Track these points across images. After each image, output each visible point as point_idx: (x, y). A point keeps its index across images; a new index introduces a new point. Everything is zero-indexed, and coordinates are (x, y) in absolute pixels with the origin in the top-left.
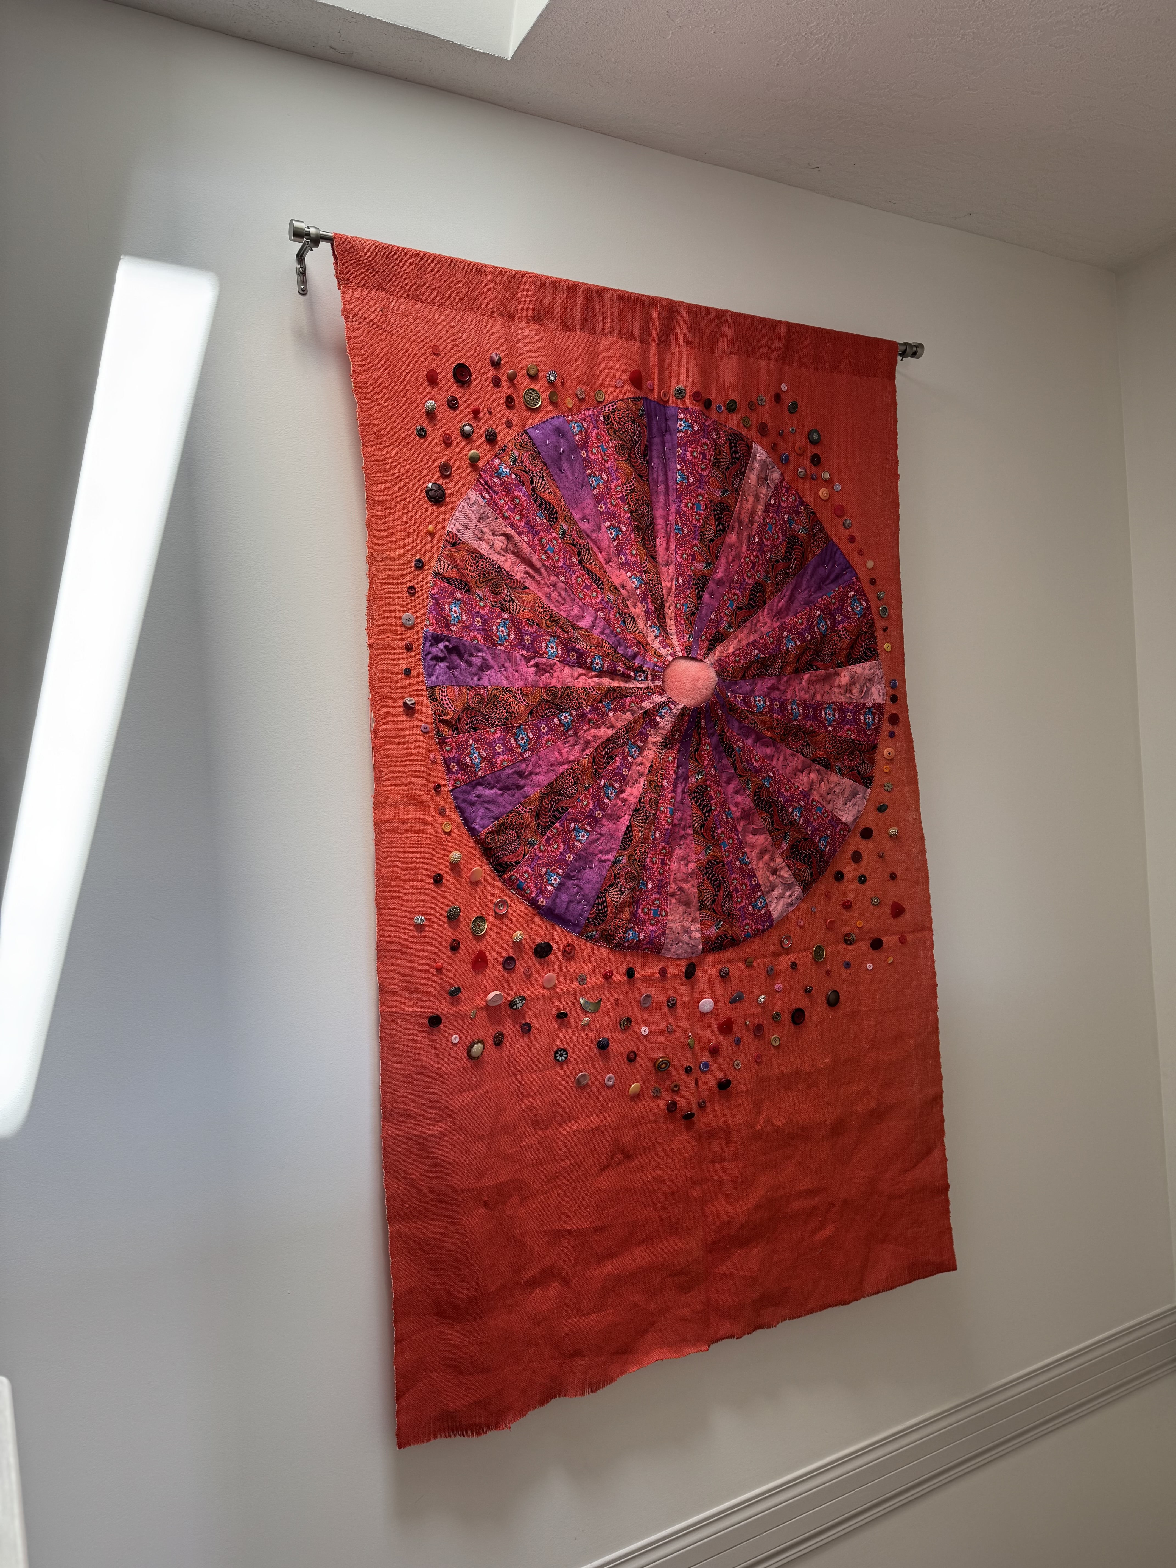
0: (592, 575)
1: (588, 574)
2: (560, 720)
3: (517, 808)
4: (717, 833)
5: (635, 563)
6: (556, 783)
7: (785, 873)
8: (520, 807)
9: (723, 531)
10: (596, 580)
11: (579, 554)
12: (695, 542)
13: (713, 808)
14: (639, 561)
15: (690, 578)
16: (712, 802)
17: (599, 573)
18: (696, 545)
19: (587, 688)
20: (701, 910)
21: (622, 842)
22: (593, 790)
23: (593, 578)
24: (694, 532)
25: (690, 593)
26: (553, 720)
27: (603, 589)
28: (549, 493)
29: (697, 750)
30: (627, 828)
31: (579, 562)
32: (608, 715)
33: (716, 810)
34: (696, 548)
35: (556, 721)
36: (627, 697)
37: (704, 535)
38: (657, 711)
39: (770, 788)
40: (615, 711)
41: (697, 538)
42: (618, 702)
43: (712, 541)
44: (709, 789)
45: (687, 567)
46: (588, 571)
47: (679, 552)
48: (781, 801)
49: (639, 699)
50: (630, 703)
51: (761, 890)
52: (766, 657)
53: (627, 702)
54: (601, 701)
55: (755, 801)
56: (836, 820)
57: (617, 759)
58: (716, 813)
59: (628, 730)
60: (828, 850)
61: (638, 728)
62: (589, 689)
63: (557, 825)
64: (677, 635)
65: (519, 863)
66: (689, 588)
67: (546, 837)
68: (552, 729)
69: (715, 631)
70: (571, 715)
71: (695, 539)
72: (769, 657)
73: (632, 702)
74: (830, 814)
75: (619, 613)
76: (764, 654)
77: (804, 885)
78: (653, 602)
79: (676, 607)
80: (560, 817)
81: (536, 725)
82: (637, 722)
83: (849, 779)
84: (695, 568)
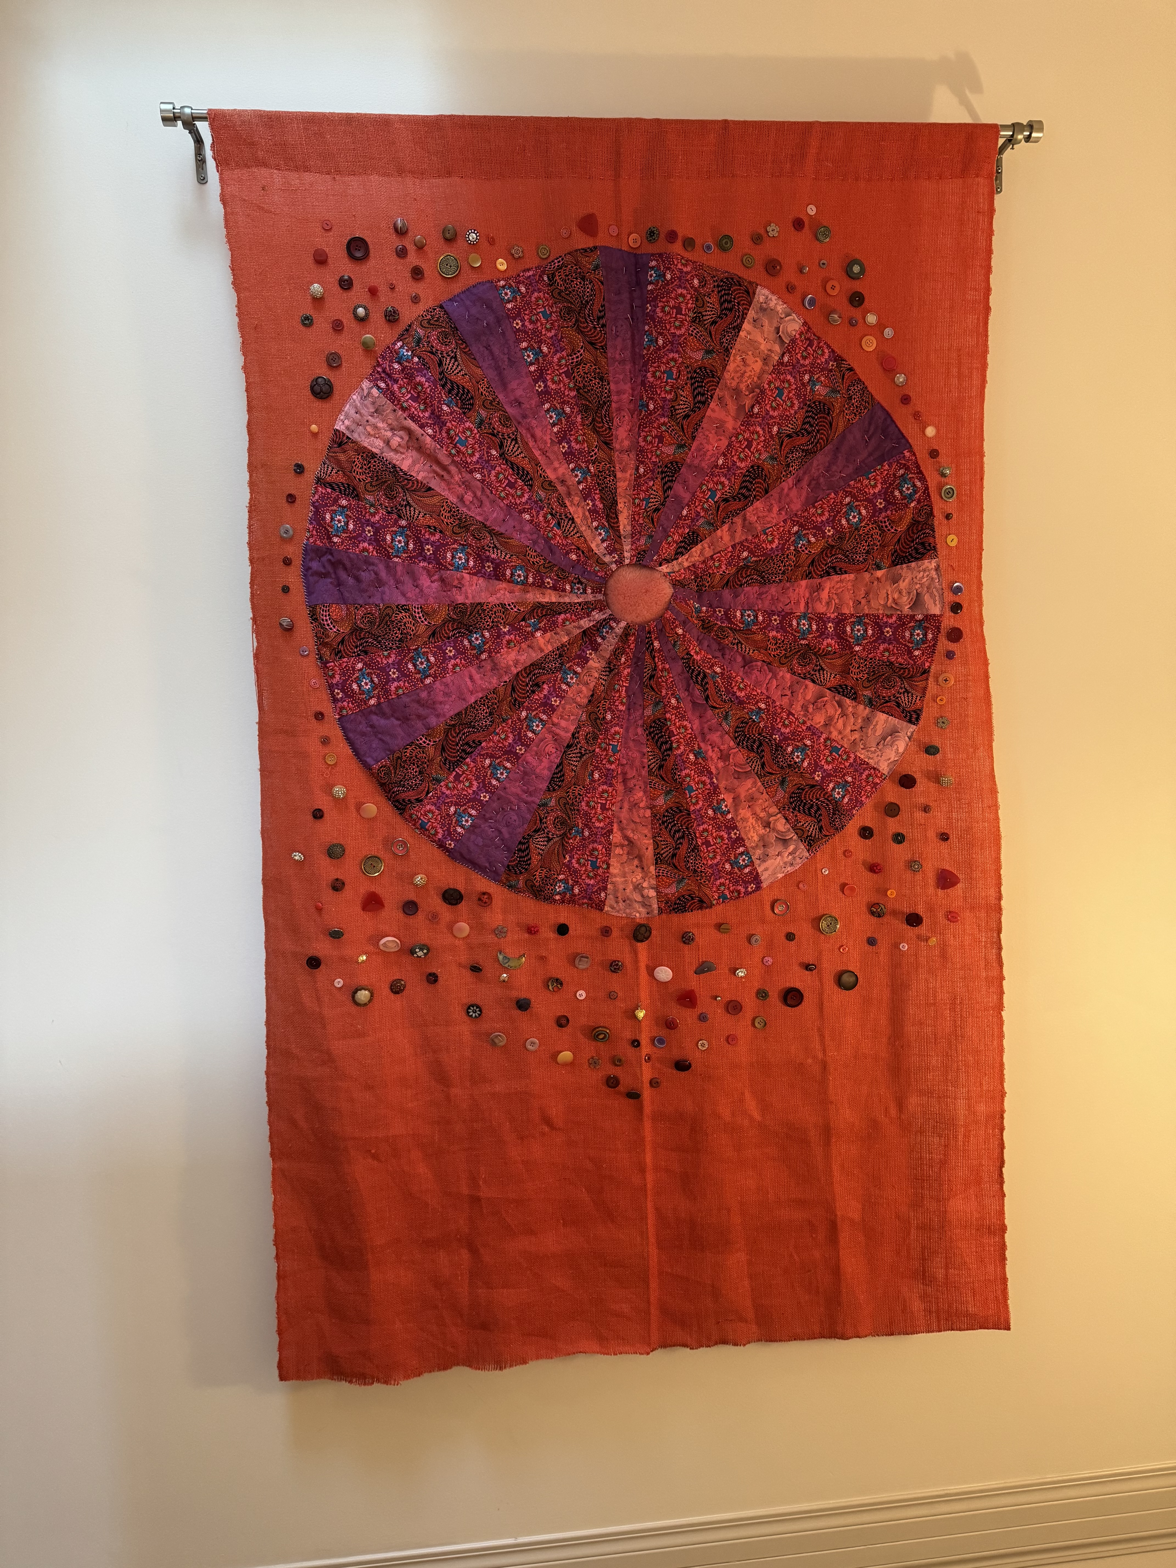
0: (518, 470)
1: (513, 469)
2: (470, 642)
3: (418, 740)
4: (679, 775)
5: (580, 452)
6: (466, 713)
7: (781, 825)
8: (421, 739)
9: (703, 403)
10: (522, 476)
11: (501, 446)
12: (662, 420)
13: (675, 745)
14: (586, 449)
15: (655, 465)
16: (673, 738)
17: (528, 467)
18: (664, 424)
19: (505, 604)
20: (656, 864)
21: (550, 783)
22: (512, 722)
23: (518, 474)
24: (663, 408)
25: (653, 485)
26: (462, 641)
27: (531, 486)
28: (463, 375)
29: (652, 677)
30: (558, 767)
31: (501, 456)
32: (533, 636)
33: (678, 748)
34: (664, 428)
35: (466, 642)
36: (560, 613)
37: (675, 410)
38: (598, 630)
39: (760, 722)
40: (545, 631)
41: (666, 414)
42: (549, 621)
43: (687, 416)
44: (669, 723)
45: (652, 452)
46: (512, 465)
47: (642, 434)
48: (775, 739)
49: (576, 616)
50: (564, 621)
51: (744, 845)
52: (760, 560)
53: (560, 620)
54: (524, 619)
55: (736, 738)
56: (861, 764)
57: (545, 686)
58: (679, 752)
59: (561, 652)
60: (846, 800)
61: (575, 650)
62: (509, 605)
63: (468, 760)
64: (633, 537)
65: (421, 801)
66: (652, 479)
67: (454, 773)
68: (461, 652)
69: (687, 531)
70: (483, 636)
71: (663, 415)
72: (765, 560)
73: (567, 620)
74: (852, 756)
75: (552, 514)
76: (758, 556)
77: (810, 842)
78: (602, 499)
79: (634, 503)
80: (472, 752)
81: (439, 648)
82: (573, 643)
83: (883, 712)
84: (662, 452)
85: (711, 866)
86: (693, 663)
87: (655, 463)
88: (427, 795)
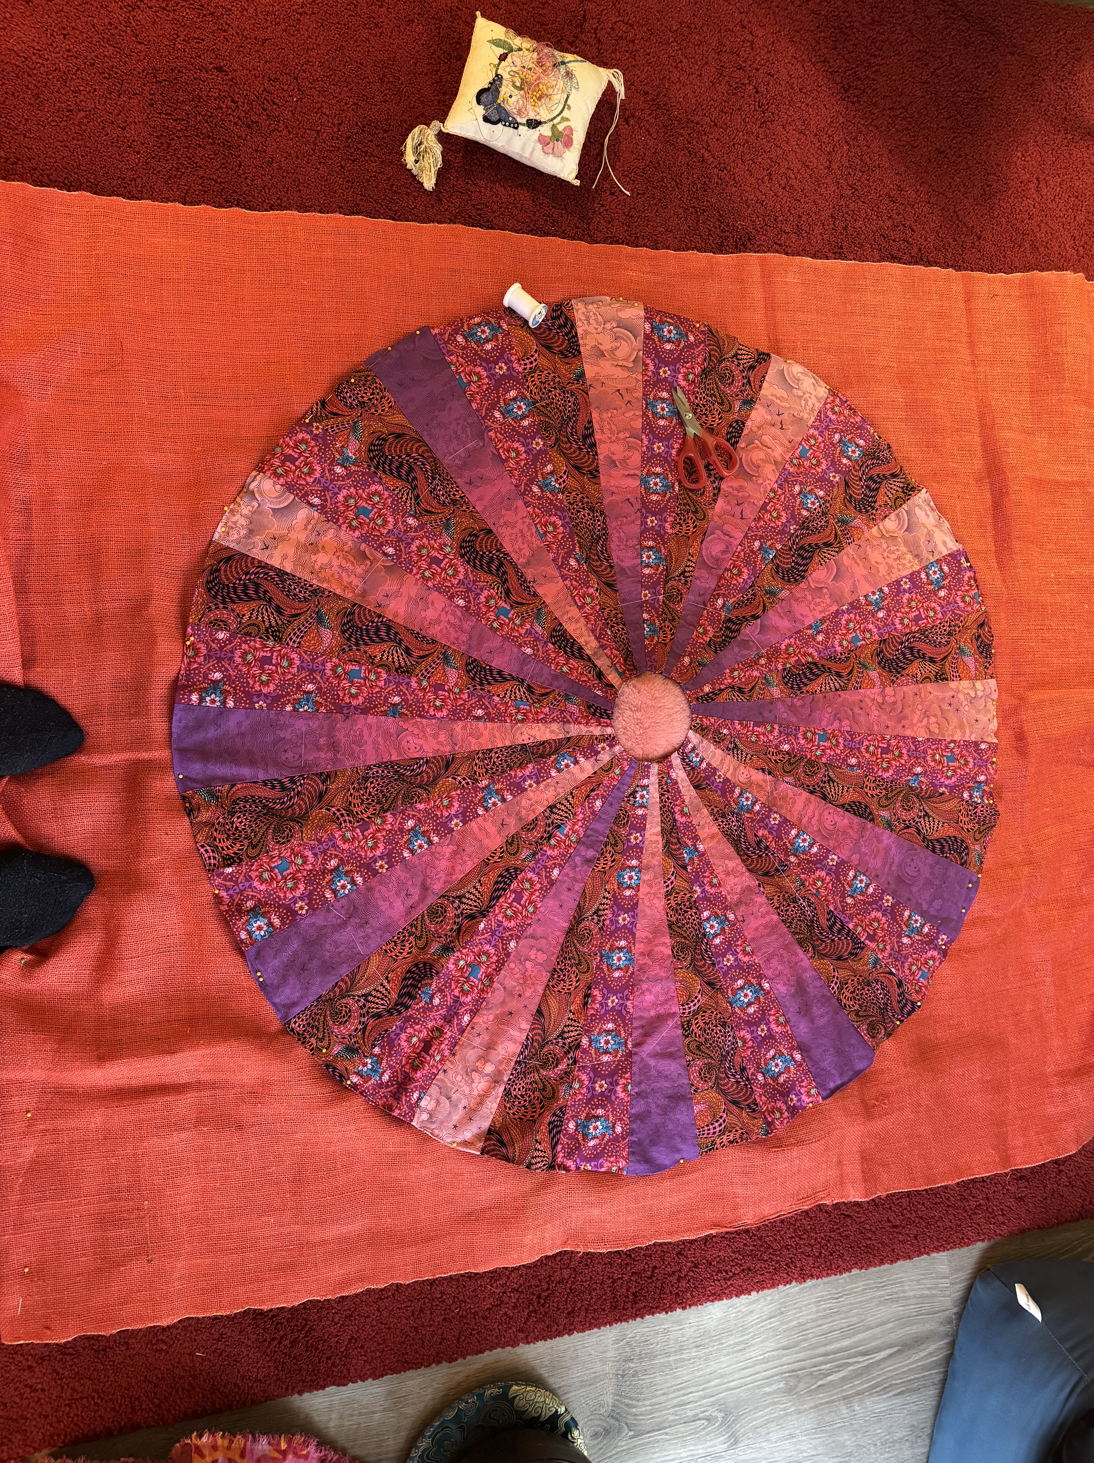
0: (499, 889)
1: (499, 897)
2: (716, 935)
3: (834, 992)
4: (842, 654)
5: (462, 800)
6: (798, 933)
7: (890, 524)
8: (832, 988)
9: (389, 628)
10: (505, 883)
11: (472, 917)
12: (414, 685)
13: (810, 660)
14: (459, 792)
15: (473, 695)
16: (803, 661)
17: (493, 876)
18: (419, 682)
19: (667, 892)
20: (946, 679)
21: (865, 819)
22: (803, 874)
23: (505, 890)
24: (398, 684)
25: (498, 696)
26: (716, 946)
27: (516, 869)
29: (740, 691)
30: (847, 810)
31: (485, 916)
32: (703, 854)
33: (812, 655)
34: (424, 683)
35: (717, 941)
36: (675, 820)
37: (400, 667)
38: (693, 769)
39: (777, 549)
40: (696, 838)
41: (407, 680)
42: (685, 834)
43: (408, 651)
44: (787, 666)
45: (456, 699)
46: (494, 898)
47: (432, 713)
48: (794, 530)
49: (677, 800)
50: (683, 814)
51: (919, 572)
52: (579, 542)
53: (683, 820)
54: (684, 867)
55: (796, 581)
56: (820, 421)
57: (760, 833)
58: (816, 654)
59: (719, 815)
60: (861, 442)
61: (716, 797)
62: (667, 886)
63: (851, 926)
64: (568, 722)
65: (900, 981)
66: (490, 698)
67: (867, 942)
68: (729, 946)
69: (551, 646)
70: (708, 919)
71: (408, 684)
72: (578, 535)
73: (682, 811)
74: (812, 431)
75: (549, 838)
76: (574, 545)
77: (909, 490)
78: (522, 766)
79: (522, 721)
80: (841, 921)
81: (725, 974)
82: (709, 801)
83: (761, 387)
84: (456, 685)
85: (944, 614)
86: (718, 637)
87: (471, 695)
88: (893, 974)
